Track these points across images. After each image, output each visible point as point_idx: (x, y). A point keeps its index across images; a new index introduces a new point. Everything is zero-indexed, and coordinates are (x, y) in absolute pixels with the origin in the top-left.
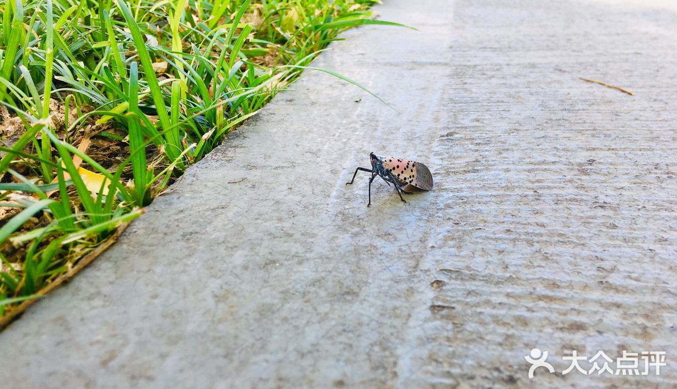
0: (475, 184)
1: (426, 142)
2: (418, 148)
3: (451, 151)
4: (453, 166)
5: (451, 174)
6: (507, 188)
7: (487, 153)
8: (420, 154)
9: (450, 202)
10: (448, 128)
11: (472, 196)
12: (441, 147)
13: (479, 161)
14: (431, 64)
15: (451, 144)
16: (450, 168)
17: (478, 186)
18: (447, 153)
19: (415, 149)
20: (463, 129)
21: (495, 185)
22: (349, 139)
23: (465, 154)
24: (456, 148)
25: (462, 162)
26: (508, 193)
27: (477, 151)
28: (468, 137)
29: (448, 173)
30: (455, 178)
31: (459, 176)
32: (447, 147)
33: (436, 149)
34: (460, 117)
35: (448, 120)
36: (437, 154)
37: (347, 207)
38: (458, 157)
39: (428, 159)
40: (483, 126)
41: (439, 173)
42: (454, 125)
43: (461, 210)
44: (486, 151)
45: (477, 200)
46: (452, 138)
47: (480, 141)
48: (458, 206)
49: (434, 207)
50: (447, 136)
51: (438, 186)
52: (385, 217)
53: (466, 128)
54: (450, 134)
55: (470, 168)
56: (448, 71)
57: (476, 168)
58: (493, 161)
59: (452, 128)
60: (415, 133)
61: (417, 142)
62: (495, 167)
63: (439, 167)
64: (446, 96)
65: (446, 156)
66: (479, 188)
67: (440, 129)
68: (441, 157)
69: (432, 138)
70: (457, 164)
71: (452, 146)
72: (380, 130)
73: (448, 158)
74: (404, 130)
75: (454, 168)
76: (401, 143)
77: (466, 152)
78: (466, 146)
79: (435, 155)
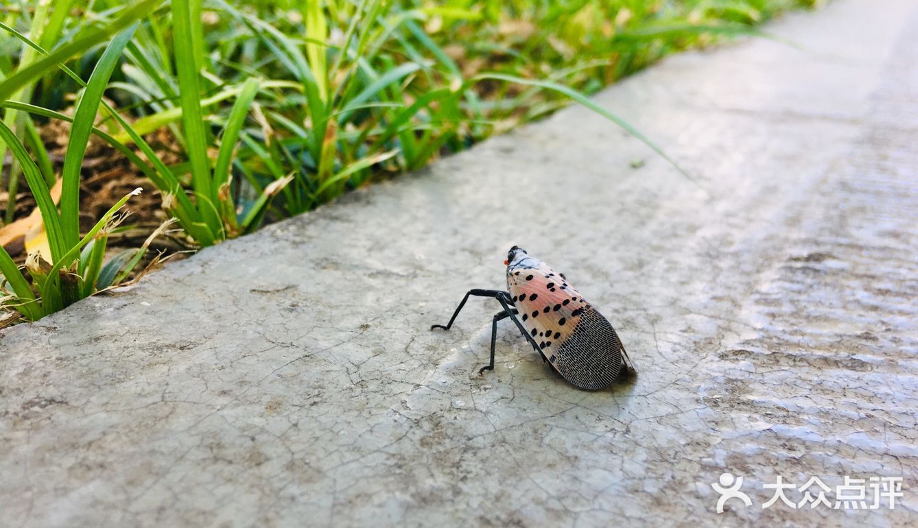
0: (843, 407)
1: (748, 267)
2: (721, 279)
3: (803, 297)
4: (796, 339)
5: (783, 361)
8: (719, 292)
9: (749, 447)
10: (817, 243)
11: (823, 445)
12: (780, 283)
13: (875, 339)
15: (809, 281)
16: (788, 344)
17: (853, 413)
18: (792, 302)
19: (714, 280)
21: (902, 422)
23: (840, 312)
24: (820, 294)
25: (825, 331)
27: (875, 308)
28: (861, 270)
29: (775, 358)
30: (786, 372)
31: (804, 371)
32: (796, 287)
33: (764, 288)
34: (853, 221)
35: (824, 225)
36: (765, 300)
38: (817, 318)
39: (736, 311)
40: (906, 251)
41: (750, 353)
42: (833, 239)
44: (901, 313)
45: (836, 460)
46: (817, 266)
47: (889, 286)
48: (769, 470)
49: (695, 457)
50: (808, 259)
51: (733, 390)
53: (861, 248)
54: (817, 257)
55: (843, 354)
57: (859, 356)
58: (912, 344)
59: (824, 243)
60: (731, 243)
61: (725, 264)
63: (754, 336)
64: (834, 177)
65: (787, 308)
66: (852, 422)
67: (795, 243)
68: (773, 309)
69: (766, 260)
70: (811, 334)
71: (811, 286)
72: (653, 225)
73: (793, 314)
74: (707, 232)
75: (798, 345)
76: (687, 260)
77: (844, 307)
78: (848, 292)
79: (757, 302)
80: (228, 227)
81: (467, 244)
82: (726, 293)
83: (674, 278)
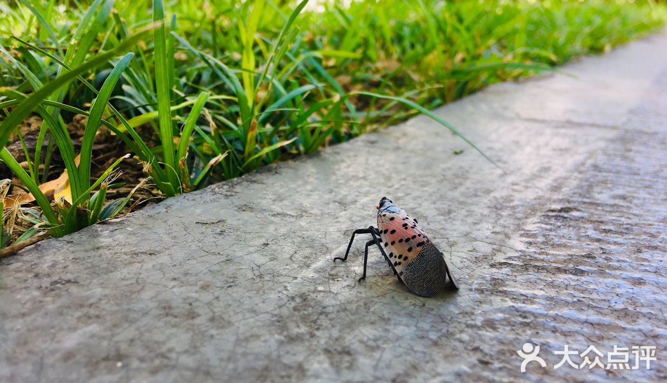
0: (564, 296)
1: (519, 215)
2: (502, 221)
3: (553, 233)
4: (542, 257)
5: (531, 269)
6: (624, 314)
7: (613, 247)
8: (498, 229)
9: (499, 316)
10: (569, 202)
11: (546, 316)
12: (539, 225)
13: (594, 258)
15: (559, 224)
16: (536, 260)
17: (570, 299)
18: (544, 236)
19: (496, 222)
20: (594, 207)
21: (601, 305)
23: (575, 242)
24: (564, 231)
25: (562, 253)
26: (622, 324)
27: (598, 240)
28: (595, 218)
29: (526, 267)
30: (532, 275)
31: (542, 275)
32: (549, 227)
33: (530, 227)
34: (597, 189)
35: (576, 191)
36: (526, 234)
38: (559, 245)
39: (507, 240)
40: (628, 207)
41: (510, 264)
42: (580, 199)
43: (511, 336)
44: (616, 243)
45: (553, 324)
46: (566, 215)
47: (612, 228)
48: (508, 328)
49: (463, 320)
50: (561, 211)
51: (495, 284)
52: (367, 318)
53: (598, 205)
54: (567, 210)
55: (571, 266)
56: (611, 134)
57: (581, 267)
58: (618, 261)
59: (574, 202)
60: (511, 201)
61: (505, 213)
62: (618, 272)
64: (590, 162)
65: (540, 239)
66: (567, 304)
67: (554, 201)
68: (530, 240)
69: (533, 210)
70: (553, 255)
71: (559, 227)
72: (462, 189)
73: (543, 243)
74: (498, 194)
75: (543, 260)
76: (481, 209)
77: (578, 240)
78: (583, 230)
79: (521, 235)
80: (184, 186)
81: (338, 198)
82: (502, 230)
83: (470, 220)
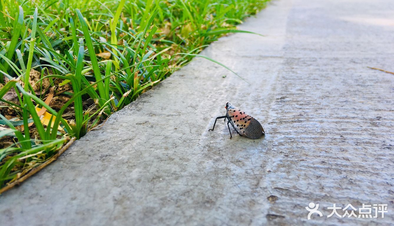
0: (299, 130)
1: (267, 103)
2: (261, 106)
3: (283, 108)
4: (284, 118)
5: (283, 123)
6: (321, 133)
7: (307, 110)
8: (262, 109)
9: (282, 141)
10: (282, 94)
11: (297, 138)
12: (276, 105)
13: (302, 115)
14: (272, 57)
15: (283, 104)
16: (283, 119)
17: (302, 131)
18: (280, 109)
20: (292, 95)
21: (313, 131)
22: (217, 99)
23: (293, 110)
24: (287, 107)
25: (291, 115)
26: (322, 136)
27: (301, 108)
28: (295, 100)
29: (281, 122)
30: (285, 125)
31: (288, 124)
32: (280, 106)
33: (273, 107)
34: (289, 87)
35: (282, 89)
36: (274, 110)
37: (212, 142)
38: (288, 112)
39: (268, 113)
40: (305, 94)
41: (275, 122)
42: (286, 93)
43: (290, 146)
44: (307, 109)
45: (301, 140)
46: (284, 100)
47: (303, 103)
48: (287, 144)
49: (271, 144)
50: (281, 99)
51: (274, 130)
52: (237, 149)
53: (293, 94)
54: (283, 98)
55: (296, 119)
56: (282, 61)
57: (300, 119)
58: (311, 115)
59: (284, 94)
60: (260, 97)
61: (261, 102)
62: (313, 119)
63: (275, 118)
64: (281, 75)
66: (302, 133)
67: (276, 95)
68: (276, 112)
69: (271, 100)
70: (287, 116)
71: (284, 105)
72: (237, 94)
73: (281, 112)
74: (253, 94)
75: (285, 119)
76: (250, 102)
77: (293, 109)
78: (293, 106)
79: (272, 110)
82: (264, 109)
83: (249, 107)
